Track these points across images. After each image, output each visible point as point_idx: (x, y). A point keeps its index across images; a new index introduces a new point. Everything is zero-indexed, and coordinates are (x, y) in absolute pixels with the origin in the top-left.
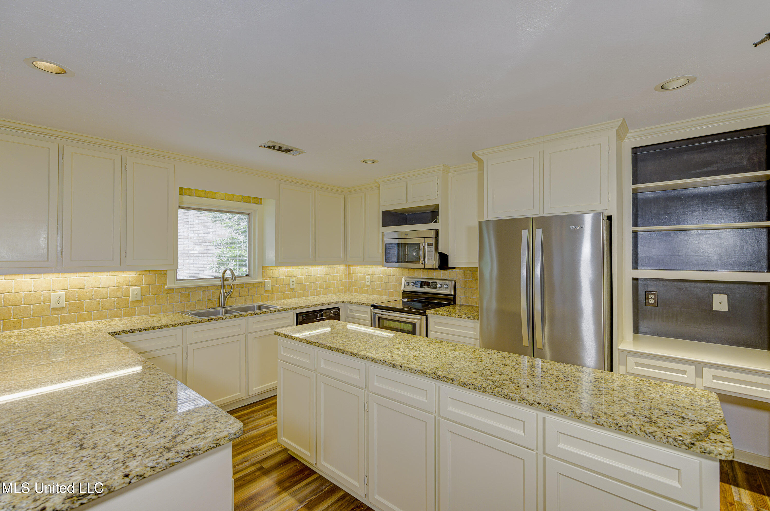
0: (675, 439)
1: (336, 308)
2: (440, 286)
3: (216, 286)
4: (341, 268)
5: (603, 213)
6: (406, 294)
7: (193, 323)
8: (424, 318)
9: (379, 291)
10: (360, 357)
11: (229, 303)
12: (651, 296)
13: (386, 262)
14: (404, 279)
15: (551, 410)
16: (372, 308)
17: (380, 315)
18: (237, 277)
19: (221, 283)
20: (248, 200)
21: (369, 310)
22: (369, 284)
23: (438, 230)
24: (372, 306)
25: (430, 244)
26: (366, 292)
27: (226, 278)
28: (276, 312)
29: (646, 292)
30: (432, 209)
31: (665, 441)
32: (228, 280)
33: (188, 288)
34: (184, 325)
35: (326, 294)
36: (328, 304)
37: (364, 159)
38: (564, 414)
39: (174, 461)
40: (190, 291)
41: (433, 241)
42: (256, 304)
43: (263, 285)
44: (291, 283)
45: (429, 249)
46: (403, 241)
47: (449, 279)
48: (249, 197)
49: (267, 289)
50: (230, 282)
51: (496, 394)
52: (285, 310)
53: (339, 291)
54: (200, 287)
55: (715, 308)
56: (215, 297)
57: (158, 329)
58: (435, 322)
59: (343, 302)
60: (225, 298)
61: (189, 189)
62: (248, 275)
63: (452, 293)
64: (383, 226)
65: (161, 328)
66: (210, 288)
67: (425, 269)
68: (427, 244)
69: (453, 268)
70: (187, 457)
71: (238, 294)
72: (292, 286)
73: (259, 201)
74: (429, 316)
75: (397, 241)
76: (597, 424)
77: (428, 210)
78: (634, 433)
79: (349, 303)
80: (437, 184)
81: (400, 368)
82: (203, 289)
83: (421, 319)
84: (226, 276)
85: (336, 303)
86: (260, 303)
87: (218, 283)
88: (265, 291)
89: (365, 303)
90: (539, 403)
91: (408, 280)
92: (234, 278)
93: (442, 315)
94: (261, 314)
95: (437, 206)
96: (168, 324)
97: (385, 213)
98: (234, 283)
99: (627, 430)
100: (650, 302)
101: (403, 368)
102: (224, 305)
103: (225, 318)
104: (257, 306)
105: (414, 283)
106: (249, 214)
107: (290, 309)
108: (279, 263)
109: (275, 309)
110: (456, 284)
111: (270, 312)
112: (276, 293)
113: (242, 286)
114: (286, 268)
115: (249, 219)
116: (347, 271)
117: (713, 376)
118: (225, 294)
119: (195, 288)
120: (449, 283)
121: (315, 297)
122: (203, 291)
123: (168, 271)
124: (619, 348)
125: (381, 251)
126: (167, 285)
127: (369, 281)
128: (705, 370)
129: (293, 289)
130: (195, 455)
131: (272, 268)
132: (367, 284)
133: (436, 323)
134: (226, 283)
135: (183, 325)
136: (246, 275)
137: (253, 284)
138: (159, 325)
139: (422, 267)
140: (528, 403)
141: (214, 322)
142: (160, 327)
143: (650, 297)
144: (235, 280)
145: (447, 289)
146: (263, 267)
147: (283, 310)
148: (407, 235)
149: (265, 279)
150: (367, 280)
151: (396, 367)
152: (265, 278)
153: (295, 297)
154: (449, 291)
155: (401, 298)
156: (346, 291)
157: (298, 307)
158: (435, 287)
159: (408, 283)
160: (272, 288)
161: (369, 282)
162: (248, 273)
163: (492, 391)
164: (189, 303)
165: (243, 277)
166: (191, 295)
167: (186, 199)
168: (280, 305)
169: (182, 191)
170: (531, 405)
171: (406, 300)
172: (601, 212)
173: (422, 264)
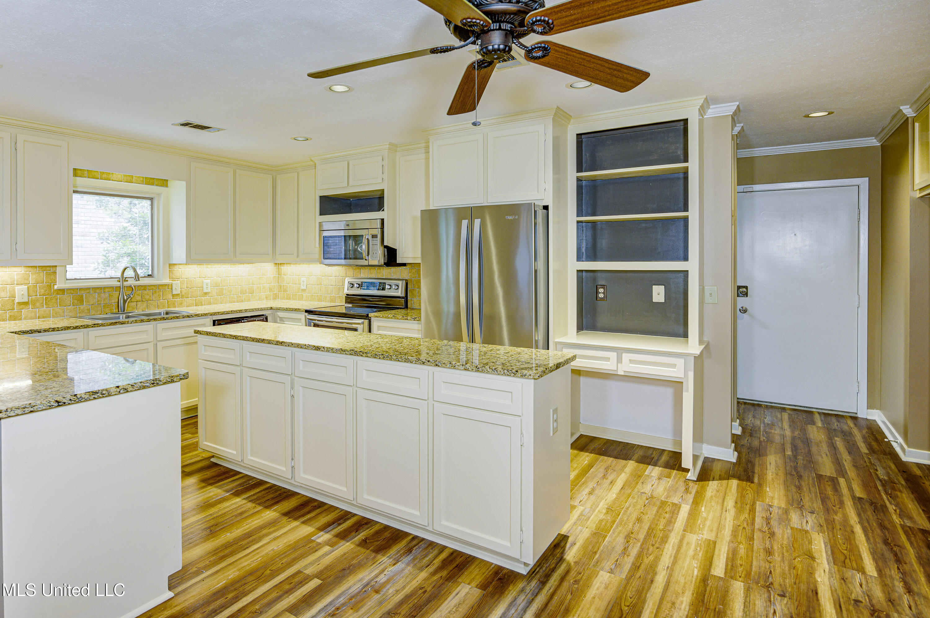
0: (508, 370)
1: (263, 315)
2: (389, 287)
3: (113, 287)
4: (268, 268)
5: (534, 204)
6: (350, 299)
7: (95, 326)
8: (366, 322)
9: (317, 296)
10: (285, 345)
11: (129, 309)
12: (601, 290)
13: (324, 258)
14: (347, 280)
15: (436, 365)
16: (306, 314)
17: (316, 322)
18: (141, 277)
19: (119, 283)
20: (150, 181)
21: (303, 316)
22: (304, 288)
23: (383, 219)
24: (306, 311)
25: (374, 236)
26: (301, 298)
27: (126, 278)
28: (189, 317)
29: (597, 286)
30: (378, 194)
31: (502, 373)
32: (127, 281)
33: (81, 289)
34: (86, 328)
35: (249, 300)
36: (252, 310)
37: (294, 136)
38: (445, 366)
39: (145, 385)
40: (83, 292)
41: (378, 232)
42: (162, 310)
43: (170, 287)
44: (205, 286)
45: (375, 242)
46: (351, 233)
47: (401, 278)
48: (151, 178)
49: (174, 293)
50: (132, 282)
51: (400, 360)
52: (200, 315)
53: (266, 298)
54: (95, 289)
55: (654, 300)
56: (113, 301)
57: (58, 331)
58: (378, 326)
59: (271, 308)
60: (125, 301)
61: (81, 170)
62: (151, 275)
63: (403, 295)
64: (320, 215)
65: (62, 330)
66: (107, 290)
67: (369, 266)
68: (371, 236)
69: (404, 265)
70: (153, 384)
71: (139, 298)
72: (205, 290)
73: (164, 183)
74: (372, 319)
75: (342, 233)
76: (465, 370)
77: (375, 196)
78: (486, 371)
79: (279, 309)
80: (383, 165)
81: (323, 350)
82: (98, 291)
83: (363, 323)
84: (126, 275)
85: (262, 309)
86: (167, 309)
87: (115, 283)
88: (173, 295)
89: (298, 309)
90: (429, 361)
91: (351, 280)
92: (137, 277)
93: (386, 318)
94: (171, 319)
95: (383, 191)
96: (69, 326)
97: (323, 199)
98: (138, 283)
99: (483, 370)
100: (600, 297)
101: (326, 349)
102: (124, 311)
103: (130, 322)
104: (164, 312)
105: (359, 284)
106: (151, 199)
107: (205, 315)
108: (191, 259)
109: (185, 314)
110: (408, 284)
111: (182, 317)
112: (186, 298)
113: (144, 287)
114: (199, 266)
115: (152, 205)
116: (276, 272)
117: (630, 360)
118: (125, 297)
119: (89, 289)
120: (400, 283)
121: (236, 304)
122: (98, 293)
123: (58, 268)
124: (556, 340)
125: (317, 245)
126: (56, 285)
127: (305, 284)
128: (624, 355)
129: (206, 294)
130: (157, 384)
131: (181, 266)
132: (302, 287)
133: (379, 328)
134: (126, 284)
135: (84, 328)
136: (149, 275)
137: (158, 286)
138: (60, 326)
139: (366, 263)
140: (422, 363)
141: (118, 326)
142: (60, 329)
143: (600, 292)
144: (139, 280)
145: (397, 290)
146: (170, 265)
147: (197, 315)
148: (348, 225)
149: (172, 280)
150: (302, 283)
151: (320, 349)
152: (171, 278)
153: (210, 303)
154: (400, 293)
155: (344, 304)
156: (276, 297)
157: (216, 313)
158: (383, 289)
159: (353, 284)
160: (181, 292)
161: (305, 286)
162: (150, 273)
163: (396, 357)
164: (82, 307)
165: (145, 277)
166: (84, 297)
167: (82, 182)
168: (193, 311)
169: (76, 172)
170: (424, 363)
171: (350, 305)
172: (533, 202)
173: (366, 260)
